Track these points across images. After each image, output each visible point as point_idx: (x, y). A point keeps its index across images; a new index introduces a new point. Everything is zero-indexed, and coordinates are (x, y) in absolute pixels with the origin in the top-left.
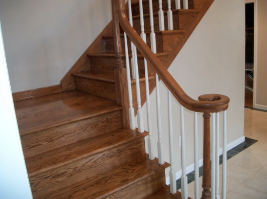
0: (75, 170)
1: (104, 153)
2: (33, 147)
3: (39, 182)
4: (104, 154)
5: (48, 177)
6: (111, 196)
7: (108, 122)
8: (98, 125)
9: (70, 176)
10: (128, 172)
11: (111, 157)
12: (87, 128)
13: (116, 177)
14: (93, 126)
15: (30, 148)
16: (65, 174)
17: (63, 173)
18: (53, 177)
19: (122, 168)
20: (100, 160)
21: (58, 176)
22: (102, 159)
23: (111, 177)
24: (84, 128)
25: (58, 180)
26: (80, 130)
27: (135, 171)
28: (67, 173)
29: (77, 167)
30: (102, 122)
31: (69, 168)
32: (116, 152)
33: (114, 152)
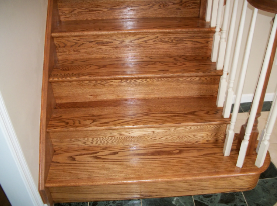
0: (121, 43)
1: (158, 35)
2: (93, 11)
3: (83, 44)
4: (158, 37)
5: (93, 42)
6: (144, 80)
7: (181, 5)
8: (169, 5)
9: (116, 48)
10: (176, 64)
11: (166, 42)
12: (154, 5)
13: (160, 64)
14: (162, 6)
15: (90, 11)
16: (109, 44)
17: (108, 43)
18: (97, 43)
19: (174, 59)
20: (151, 41)
21: (103, 44)
22: (154, 41)
23: (155, 63)
24: (151, 5)
25: (101, 47)
26: (145, 5)
27: (184, 65)
28: (112, 44)
29: (124, 41)
30: (174, 4)
31: (115, 40)
32: (172, 39)
33: (170, 38)
